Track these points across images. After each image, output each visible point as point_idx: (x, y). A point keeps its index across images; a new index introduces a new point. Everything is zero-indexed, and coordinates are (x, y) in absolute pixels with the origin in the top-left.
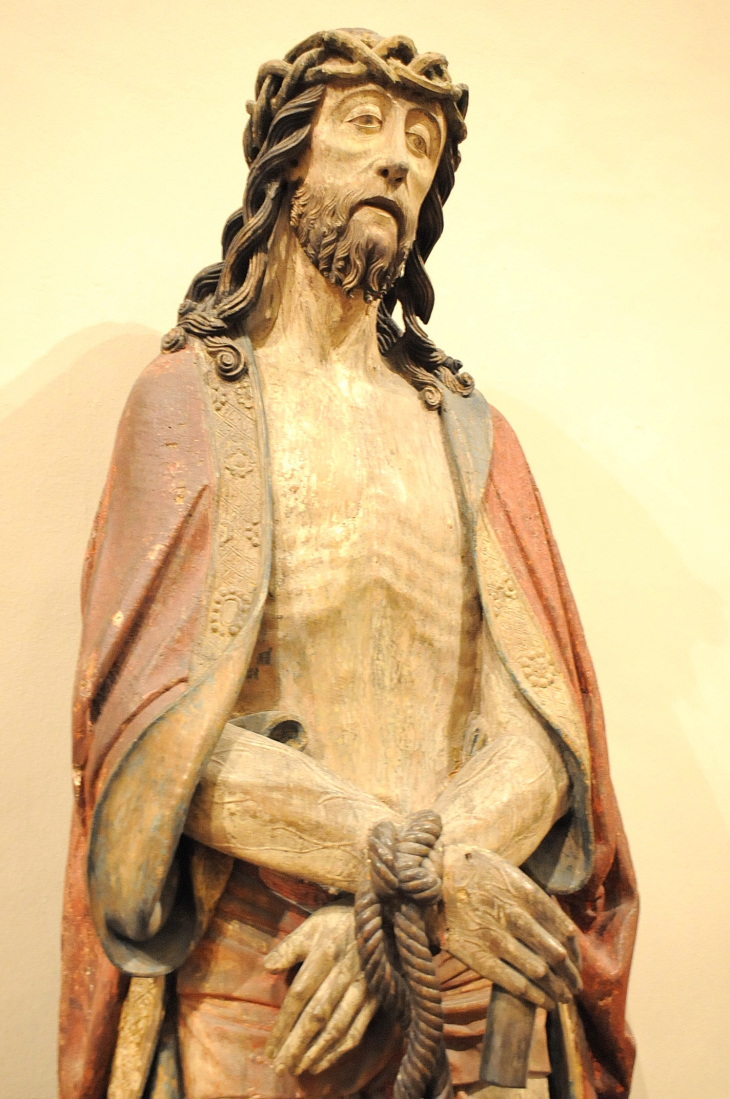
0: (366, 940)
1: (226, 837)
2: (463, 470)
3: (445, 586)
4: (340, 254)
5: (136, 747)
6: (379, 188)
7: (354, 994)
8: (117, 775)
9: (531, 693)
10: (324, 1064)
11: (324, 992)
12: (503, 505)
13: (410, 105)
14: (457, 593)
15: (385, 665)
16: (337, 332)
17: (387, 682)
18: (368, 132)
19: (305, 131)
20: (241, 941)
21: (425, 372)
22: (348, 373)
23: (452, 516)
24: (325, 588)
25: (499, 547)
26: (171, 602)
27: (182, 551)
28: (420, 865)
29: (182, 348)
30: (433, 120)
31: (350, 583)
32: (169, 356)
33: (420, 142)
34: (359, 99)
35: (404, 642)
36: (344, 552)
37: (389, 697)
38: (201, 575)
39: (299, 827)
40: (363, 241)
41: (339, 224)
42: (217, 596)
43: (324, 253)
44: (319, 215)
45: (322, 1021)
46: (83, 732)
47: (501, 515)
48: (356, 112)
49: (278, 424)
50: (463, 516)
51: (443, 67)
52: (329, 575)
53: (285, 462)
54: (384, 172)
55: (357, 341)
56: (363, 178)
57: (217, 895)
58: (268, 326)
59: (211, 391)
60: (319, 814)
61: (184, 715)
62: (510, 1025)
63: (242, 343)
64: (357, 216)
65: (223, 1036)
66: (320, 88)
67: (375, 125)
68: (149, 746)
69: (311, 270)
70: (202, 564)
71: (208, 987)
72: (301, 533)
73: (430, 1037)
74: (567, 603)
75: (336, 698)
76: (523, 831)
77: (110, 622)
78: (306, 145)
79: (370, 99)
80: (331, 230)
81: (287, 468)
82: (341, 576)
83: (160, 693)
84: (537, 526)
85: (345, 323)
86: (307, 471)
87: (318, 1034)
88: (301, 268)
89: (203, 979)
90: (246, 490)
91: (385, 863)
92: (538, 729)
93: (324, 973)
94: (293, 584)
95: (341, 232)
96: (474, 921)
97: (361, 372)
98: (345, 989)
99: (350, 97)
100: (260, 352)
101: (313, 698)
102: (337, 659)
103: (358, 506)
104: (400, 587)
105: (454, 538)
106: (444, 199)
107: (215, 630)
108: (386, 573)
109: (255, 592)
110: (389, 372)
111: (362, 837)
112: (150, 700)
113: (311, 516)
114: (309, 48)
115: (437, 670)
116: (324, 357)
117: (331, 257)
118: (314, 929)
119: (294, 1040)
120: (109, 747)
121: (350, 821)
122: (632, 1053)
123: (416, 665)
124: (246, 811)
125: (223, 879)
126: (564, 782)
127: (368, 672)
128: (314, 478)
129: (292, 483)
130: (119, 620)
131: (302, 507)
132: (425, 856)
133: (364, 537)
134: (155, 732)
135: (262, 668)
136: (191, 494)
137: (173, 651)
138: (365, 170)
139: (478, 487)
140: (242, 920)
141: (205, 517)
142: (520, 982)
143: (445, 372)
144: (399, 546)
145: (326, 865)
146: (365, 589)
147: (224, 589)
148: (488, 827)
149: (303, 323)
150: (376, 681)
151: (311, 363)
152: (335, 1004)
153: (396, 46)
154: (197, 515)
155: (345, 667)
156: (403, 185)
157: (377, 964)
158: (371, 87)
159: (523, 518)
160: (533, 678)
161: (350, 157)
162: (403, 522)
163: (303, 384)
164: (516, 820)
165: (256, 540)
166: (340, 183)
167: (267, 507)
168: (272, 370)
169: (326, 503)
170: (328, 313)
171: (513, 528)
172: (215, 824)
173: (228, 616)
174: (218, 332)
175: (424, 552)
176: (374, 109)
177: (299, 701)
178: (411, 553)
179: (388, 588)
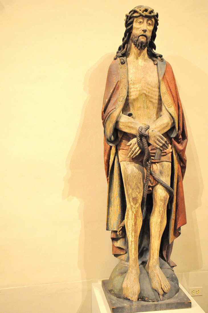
0: (138, 141)
1: (121, 128)
2: (159, 74)
3: (155, 93)
4: (137, 44)
5: (109, 117)
6: (142, 33)
7: (138, 148)
8: (107, 121)
9: (167, 109)
10: (134, 157)
11: (134, 148)
12: (166, 79)
13: (147, 19)
14: (157, 94)
15: (145, 105)
16: (139, 54)
17: (145, 108)
18: (141, 24)
19: (131, 25)
20: (125, 142)
21: (155, 58)
22: (141, 61)
23: (157, 82)
24: (136, 94)
25: (165, 86)
26: (114, 97)
27: (115, 90)
28: (145, 132)
29: (116, 59)
30: (151, 20)
31: (139, 94)
32: (114, 61)
33: (150, 24)
34: (139, 19)
35: (148, 102)
36: (138, 89)
37: (146, 110)
38: (118, 94)
39: (130, 127)
40: (140, 42)
41: (137, 39)
42: (120, 96)
43: (135, 43)
44: (134, 38)
45: (133, 151)
46: (103, 115)
47: (166, 81)
48: (139, 21)
49: (130, 70)
50: (159, 82)
51: (153, 11)
52: (136, 92)
53: (130, 76)
54: (143, 31)
55: (143, 55)
56: (140, 32)
57: (121, 137)
58: (129, 54)
59: (120, 66)
60: (132, 125)
61: (114, 113)
62: (158, 152)
63: (124, 58)
64: (139, 38)
65: (122, 154)
66: (133, 18)
67: (142, 23)
68: (111, 117)
69: (134, 46)
70: (118, 92)
71: (121, 148)
72: (132, 87)
73: (147, 154)
74: (177, 94)
75: (138, 110)
76: (164, 128)
77: (106, 101)
78: (132, 27)
79: (141, 19)
80: (136, 40)
81: (130, 77)
82: (138, 93)
83: (112, 110)
84: (173, 82)
85: (140, 53)
86: (133, 77)
87: (133, 153)
88: (133, 45)
89: (120, 147)
90: (124, 81)
91: (140, 131)
92: (169, 114)
93: (134, 146)
94: (131, 94)
95: (137, 40)
96: (153, 139)
97: (143, 60)
98: (137, 148)
99: (138, 19)
100: (128, 59)
101: (135, 110)
102: (138, 105)
103: (141, 82)
104: (147, 94)
105: (157, 86)
106: (156, 31)
107: (120, 101)
108: (145, 92)
109: (125, 96)
110: (149, 59)
111: (138, 128)
112: (111, 111)
113: (134, 84)
114: (132, 12)
115: (154, 106)
116: (137, 59)
117: (136, 44)
118: (133, 140)
119: (130, 154)
120: (106, 117)
121: (136, 126)
122: (186, 161)
123: (150, 105)
124: (123, 125)
125: (122, 135)
126: (172, 121)
127: (142, 106)
128: (134, 78)
129: (131, 79)
130: (107, 100)
131: (132, 83)
132: (146, 131)
133: (142, 87)
134: (111, 115)
135: (128, 106)
136: (116, 82)
137: (114, 104)
138: (140, 30)
139: (161, 77)
140: (125, 140)
141: (119, 85)
142: (159, 147)
143: (159, 58)
144: (147, 88)
145: (133, 132)
146: (141, 94)
147: (121, 95)
148: (158, 127)
149: (134, 54)
150: (144, 107)
151: (135, 60)
152: (135, 150)
153: (145, 10)
154: (117, 85)
155: (139, 106)
156: (147, 32)
157: (139, 144)
158: (141, 17)
159: (170, 81)
160: (168, 106)
161: (138, 29)
162: (148, 84)
163: (134, 63)
164: (163, 127)
165: (126, 88)
166: (137, 33)
167: (127, 83)
168: (129, 62)
169: (136, 82)
170: (137, 52)
171: (168, 83)
172: (119, 127)
173: (121, 99)
174: (121, 57)
175: (151, 88)
176: (141, 20)
177: (133, 110)
178: (149, 89)
179: (145, 94)
